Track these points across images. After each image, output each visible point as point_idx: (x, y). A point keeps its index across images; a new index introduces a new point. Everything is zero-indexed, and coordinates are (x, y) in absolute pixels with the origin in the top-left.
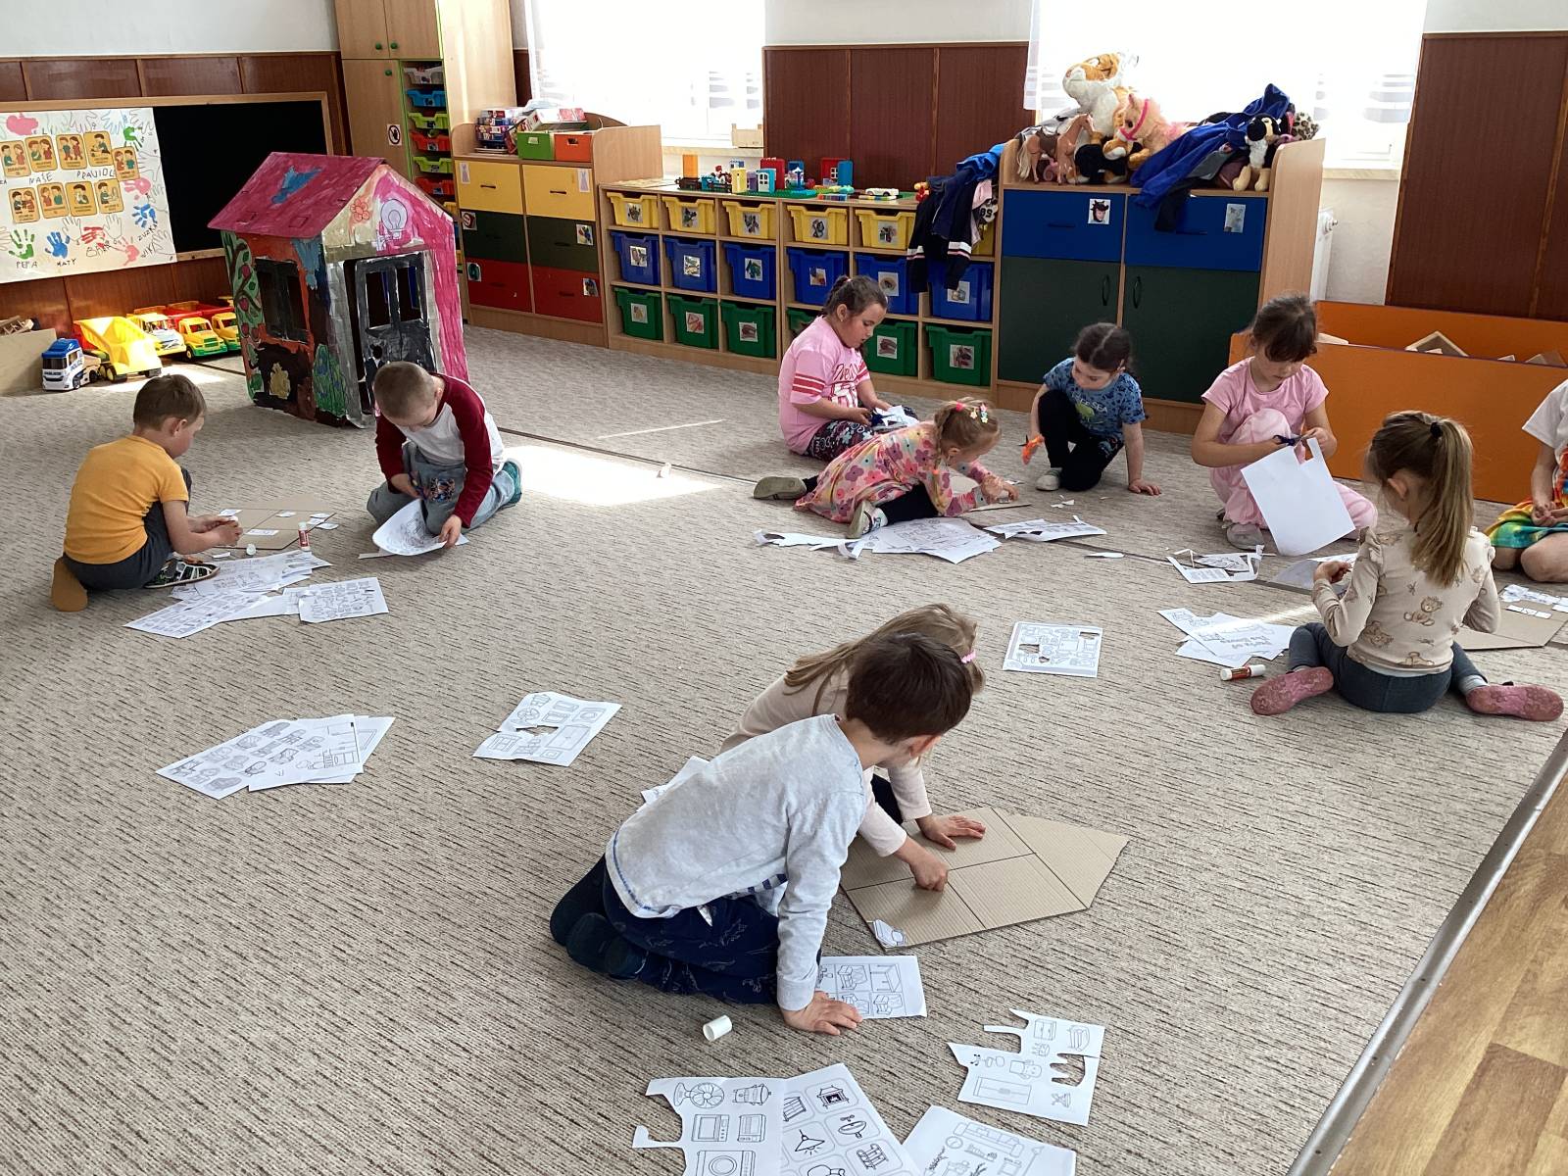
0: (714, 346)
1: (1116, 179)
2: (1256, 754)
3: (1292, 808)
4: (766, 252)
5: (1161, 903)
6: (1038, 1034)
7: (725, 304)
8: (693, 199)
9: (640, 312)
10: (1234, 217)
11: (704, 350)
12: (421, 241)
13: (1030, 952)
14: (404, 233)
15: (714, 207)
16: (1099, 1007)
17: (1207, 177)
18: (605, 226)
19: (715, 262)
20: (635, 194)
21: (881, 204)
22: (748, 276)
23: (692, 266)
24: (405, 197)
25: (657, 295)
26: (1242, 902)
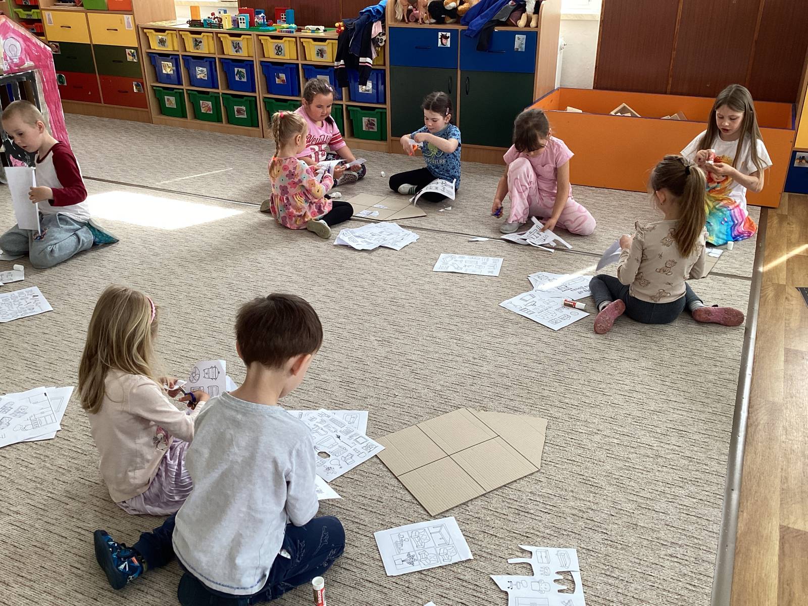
0: (219, 120)
1: (451, 20)
2: (597, 356)
3: (627, 388)
4: (248, 65)
5: (578, 459)
6: (540, 561)
7: (225, 96)
8: (199, 33)
9: (171, 102)
10: (520, 42)
11: (214, 123)
12: (32, 63)
13: (518, 503)
14: (20, 59)
15: (213, 37)
16: (568, 535)
17: (504, 20)
18: (144, 49)
19: (216, 71)
20: (162, 30)
21: (315, 35)
22: (237, 78)
23: (201, 73)
24: (19, 36)
25: (181, 91)
26: (621, 452)
